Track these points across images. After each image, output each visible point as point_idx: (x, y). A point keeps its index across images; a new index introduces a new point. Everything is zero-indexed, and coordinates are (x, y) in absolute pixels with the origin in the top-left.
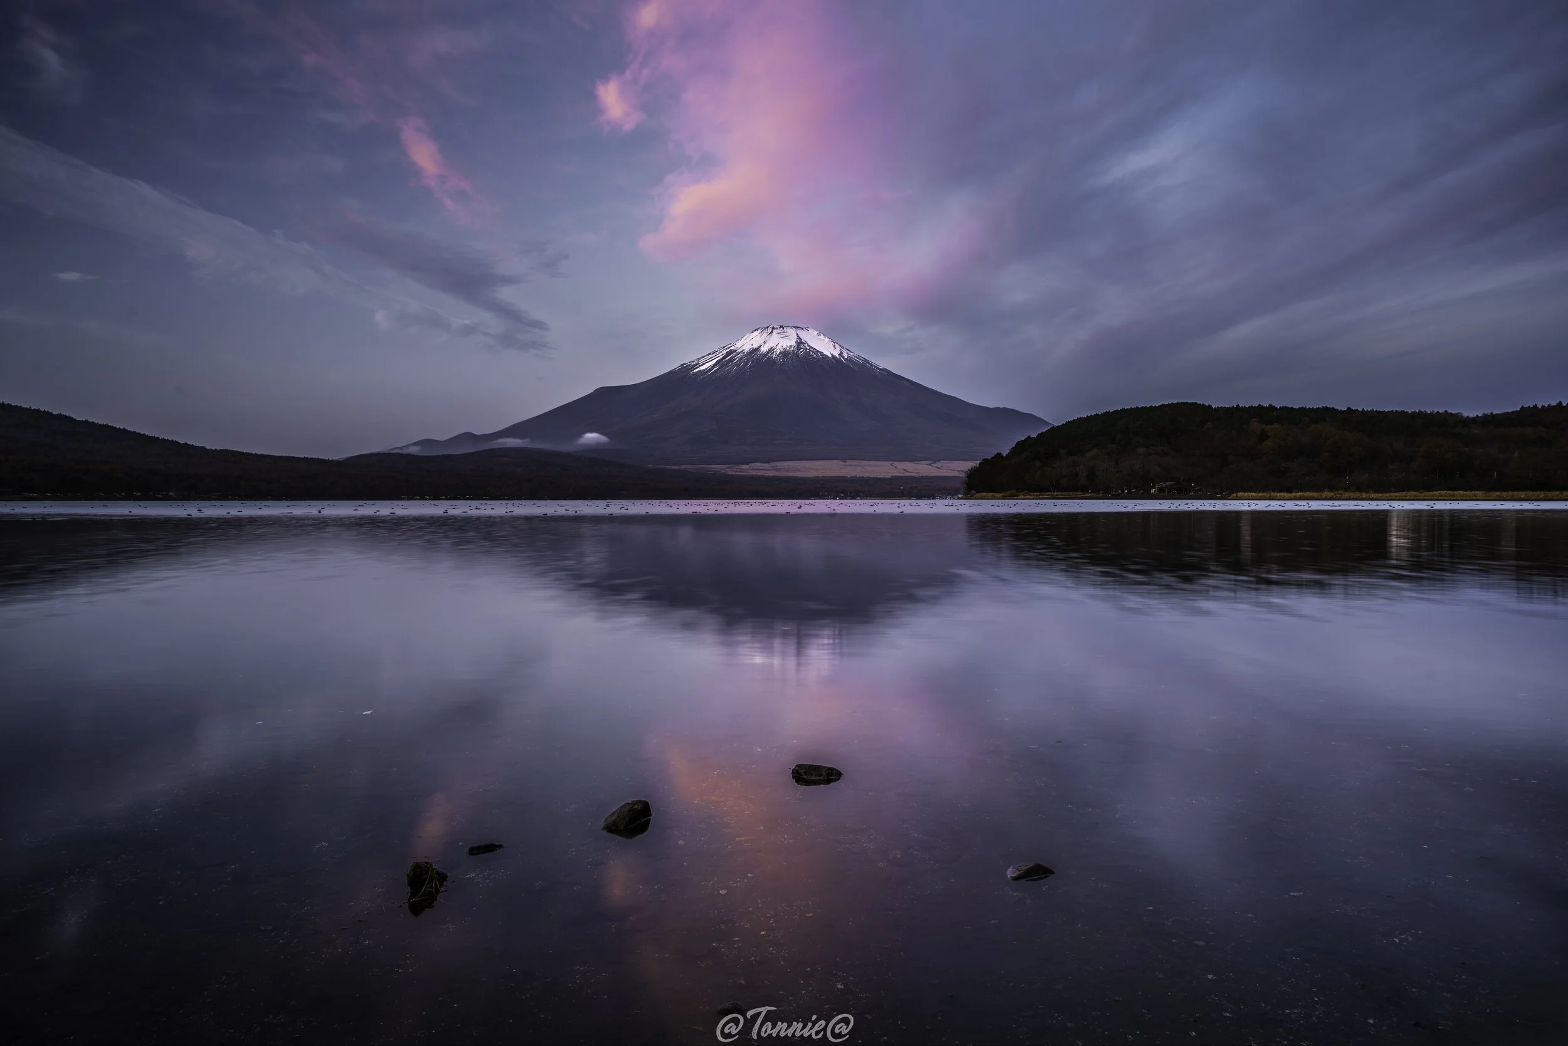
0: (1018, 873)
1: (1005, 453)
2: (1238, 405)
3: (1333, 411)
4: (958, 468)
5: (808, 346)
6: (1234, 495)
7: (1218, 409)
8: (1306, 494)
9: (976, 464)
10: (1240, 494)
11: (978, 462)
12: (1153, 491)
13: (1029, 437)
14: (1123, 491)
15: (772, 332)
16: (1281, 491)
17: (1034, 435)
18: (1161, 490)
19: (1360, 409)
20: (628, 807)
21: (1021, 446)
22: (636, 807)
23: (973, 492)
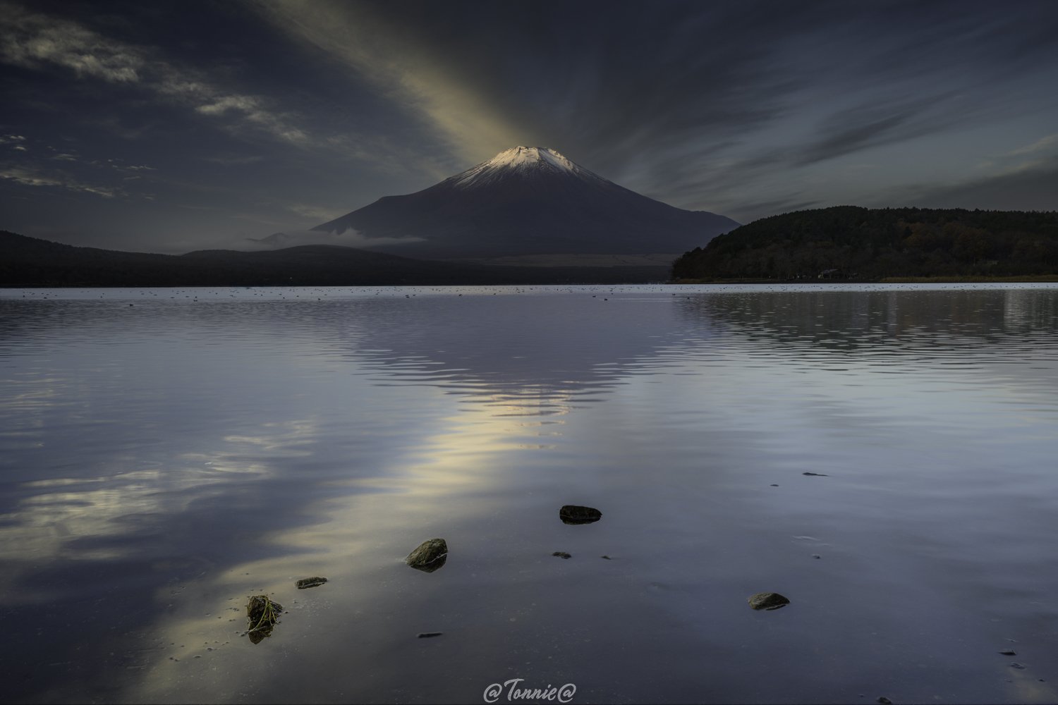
0: (760, 601)
1: (703, 248)
2: (888, 208)
3: (964, 211)
4: (668, 259)
5: (548, 163)
6: (884, 279)
7: (872, 211)
8: (941, 278)
9: (680, 256)
10: (888, 279)
11: (682, 255)
12: (819, 276)
13: (722, 235)
14: (796, 277)
15: (519, 152)
16: (921, 276)
17: (726, 233)
18: (825, 276)
19: (986, 210)
20: (428, 544)
21: (716, 242)
22: (435, 544)
23: (678, 278)
